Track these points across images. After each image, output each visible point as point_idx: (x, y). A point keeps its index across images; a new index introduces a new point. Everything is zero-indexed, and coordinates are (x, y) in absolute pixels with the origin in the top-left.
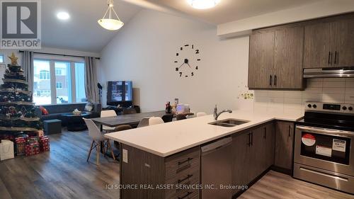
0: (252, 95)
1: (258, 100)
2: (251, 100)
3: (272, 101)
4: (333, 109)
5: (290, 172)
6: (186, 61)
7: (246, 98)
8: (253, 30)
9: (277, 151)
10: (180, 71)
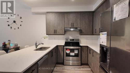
0: (47, 37)
1: (49, 39)
2: (47, 39)
3: (55, 39)
4: (72, 40)
5: (63, 63)
6: (14, 22)
7: (45, 38)
8: (47, 12)
9: (58, 57)
10: (10, 26)
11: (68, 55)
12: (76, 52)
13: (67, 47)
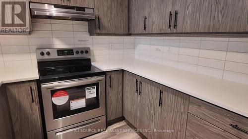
4: (68, 54)
11: (62, 112)
12: (91, 94)
13: (56, 83)
